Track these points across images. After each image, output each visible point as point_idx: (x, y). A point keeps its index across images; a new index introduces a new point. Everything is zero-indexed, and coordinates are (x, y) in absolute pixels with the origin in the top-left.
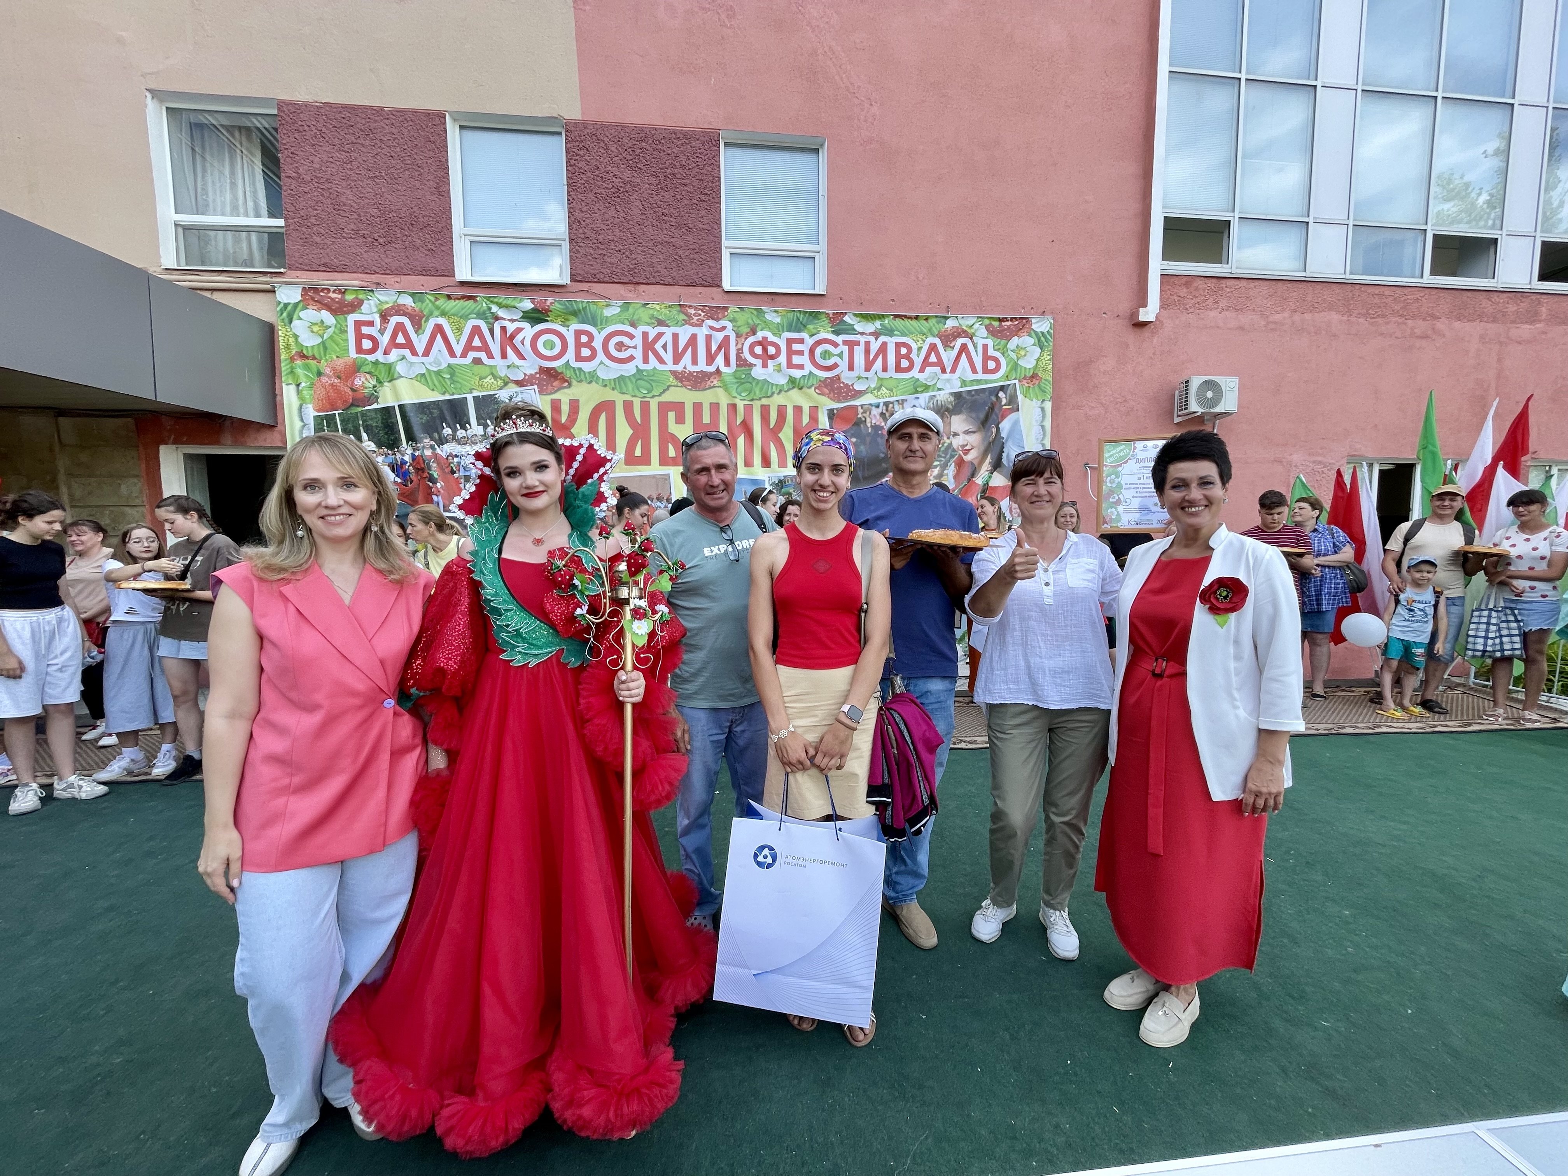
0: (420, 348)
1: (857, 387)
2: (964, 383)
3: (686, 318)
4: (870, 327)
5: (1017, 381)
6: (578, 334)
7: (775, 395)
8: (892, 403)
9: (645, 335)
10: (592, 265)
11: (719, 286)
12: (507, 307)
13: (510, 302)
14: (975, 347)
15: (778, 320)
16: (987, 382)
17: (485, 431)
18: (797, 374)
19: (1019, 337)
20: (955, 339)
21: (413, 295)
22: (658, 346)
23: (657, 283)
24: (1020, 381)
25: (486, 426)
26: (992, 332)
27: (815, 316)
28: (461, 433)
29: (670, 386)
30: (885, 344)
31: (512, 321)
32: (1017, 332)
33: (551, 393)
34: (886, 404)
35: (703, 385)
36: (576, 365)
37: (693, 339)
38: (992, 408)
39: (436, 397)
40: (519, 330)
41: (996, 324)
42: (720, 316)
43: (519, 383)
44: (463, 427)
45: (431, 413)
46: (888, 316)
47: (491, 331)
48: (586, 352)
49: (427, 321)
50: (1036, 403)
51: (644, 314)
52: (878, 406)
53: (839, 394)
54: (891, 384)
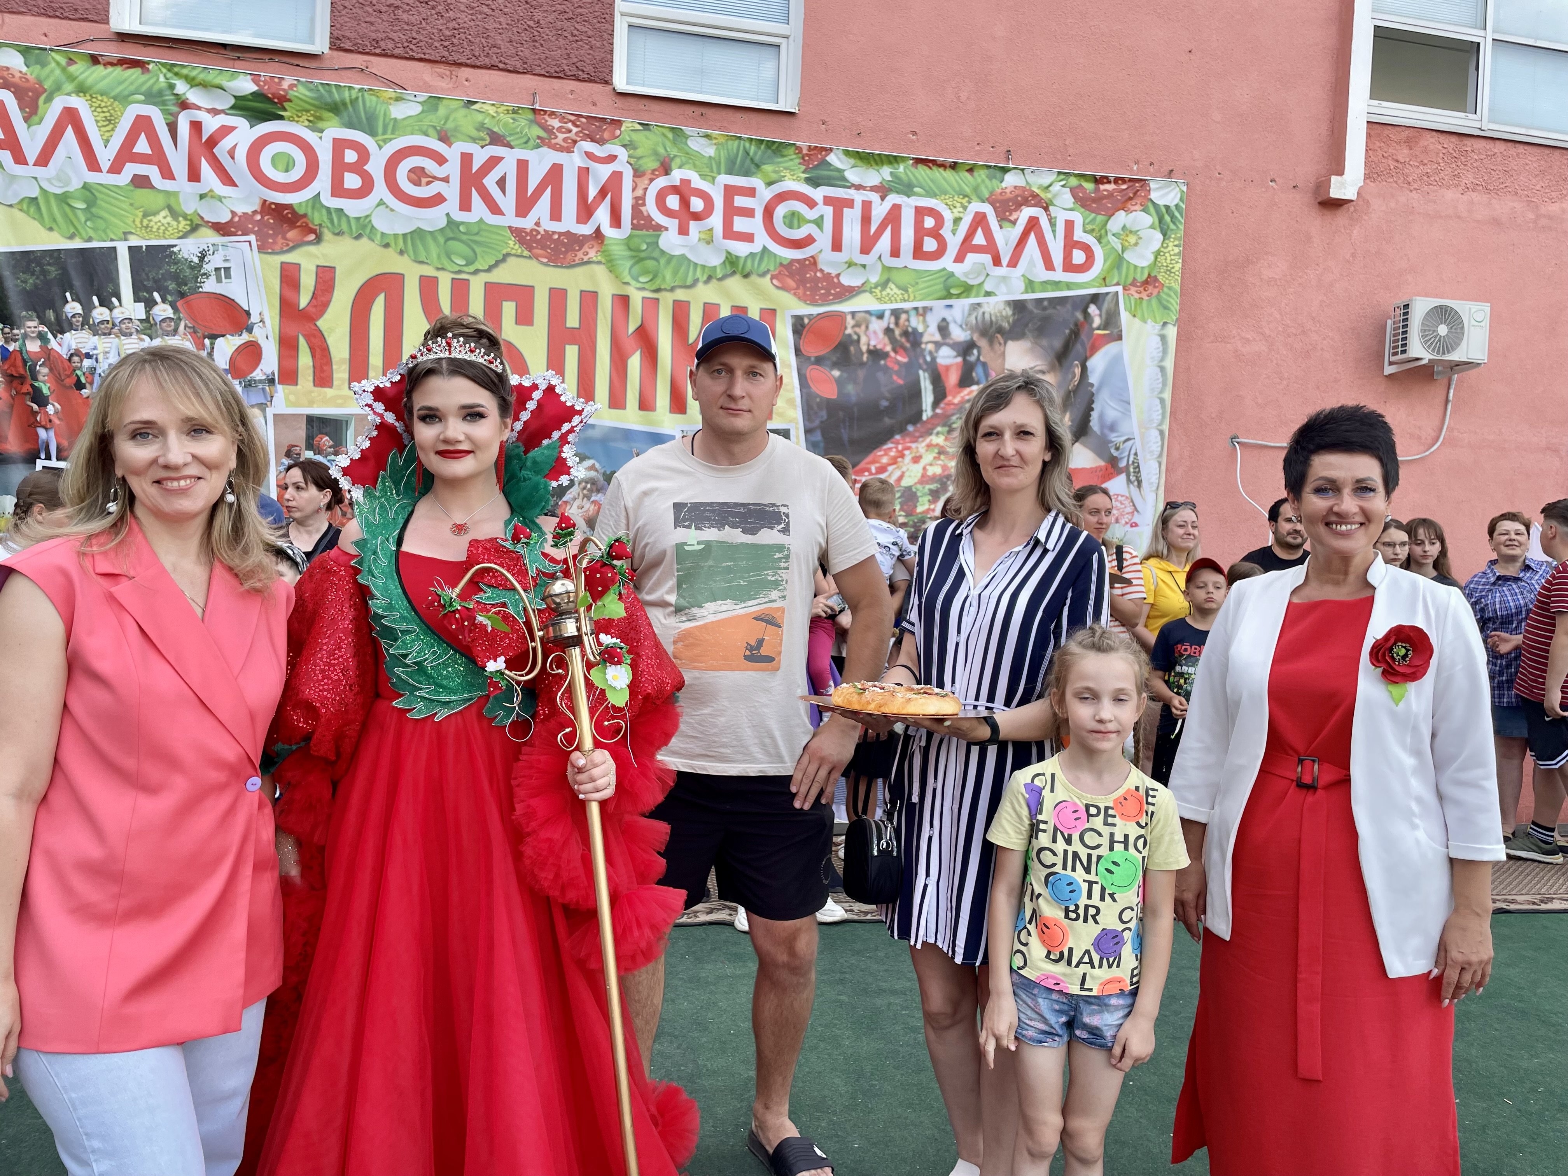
0: (32, 151)
1: (846, 280)
2: (1030, 285)
3: (542, 134)
4: (873, 176)
5: (1119, 289)
6: (339, 146)
7: (700, 285)
8: (906, 312)
9: (466, 159)
10: (372, 24)
11: (607, 82)
12: (204, 85)
13: (212, 77)
14: (1053, 224)
15: (710, 151)
16: (1069, 286)
17: (147, 312)
18: (741, 249)
19: (1130, 211)
20: (1019, 206)
21: (25, 51)
22: (490, 182)
23: (492, 67)
24: (1124, 289)
25: (150, 304)
26: (1083, 201)
27: (776, 149)
28: (100, 313)
29: (508, 255)
30: (896, 210)
31: (214, 112)
32: (1124, 203)
33: (283, 252)
34: (896, 313)
35: (570, 256)
36: (333, 203)
37: (555, 175)
38: (1076, 333)
39: (56, 242)
40: (226, 130)
41: (1089, 186)
42: (606, 135)
43: (222, 229)
44: (105, 303)
45: (44, 273)
46: (904, 159)
47: (173, 129)
48: (352, 181)
49: (49, 99)
50: (1151, 329)
51: (466, 121)
52: (880, 316)
53: (815, 289)
54: (903, 278)
